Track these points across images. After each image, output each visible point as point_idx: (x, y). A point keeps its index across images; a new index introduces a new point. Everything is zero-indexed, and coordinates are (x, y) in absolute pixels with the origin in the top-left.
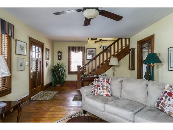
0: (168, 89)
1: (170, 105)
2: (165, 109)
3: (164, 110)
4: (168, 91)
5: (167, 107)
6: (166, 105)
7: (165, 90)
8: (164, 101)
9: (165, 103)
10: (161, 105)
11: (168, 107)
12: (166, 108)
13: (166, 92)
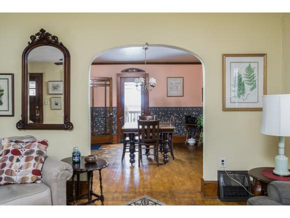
0: (9, 145)
1: (21, 168)
2: (14, 177)
3: (13, 180)
4: (11, 148)
5: (16, 173)
6: (14, 170)
7: (5, 149)
8: (10, 167)
9: (13, 168)
10: (6, 176)
11: (19, 171)
12: (15, 175)
13: (7, 152)
